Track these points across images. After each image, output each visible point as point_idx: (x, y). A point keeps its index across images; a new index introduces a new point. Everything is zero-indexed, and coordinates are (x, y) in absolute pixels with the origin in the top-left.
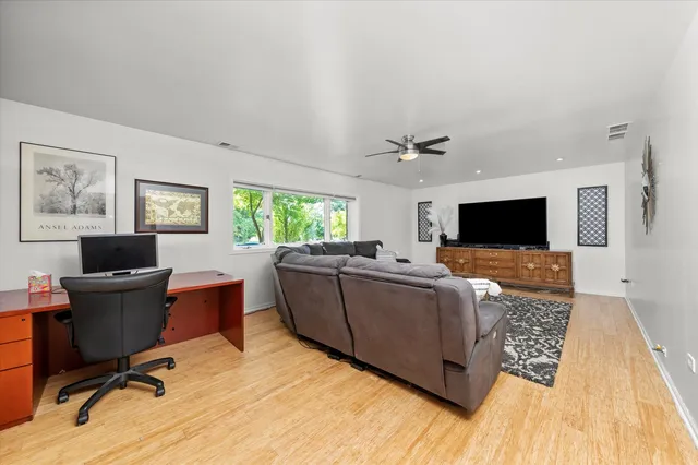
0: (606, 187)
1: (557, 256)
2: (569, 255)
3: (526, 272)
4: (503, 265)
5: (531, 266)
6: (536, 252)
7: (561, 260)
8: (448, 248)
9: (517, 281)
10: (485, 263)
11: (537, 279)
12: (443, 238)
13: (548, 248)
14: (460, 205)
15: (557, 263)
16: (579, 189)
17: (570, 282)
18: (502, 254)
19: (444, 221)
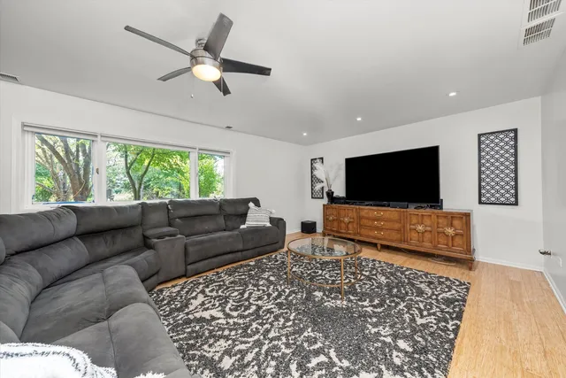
0: (515, 131)
1: (452, 217)
2: (466, 217)
3: (414, 235)
4: (389, 225)
5: (420, 228)
6: (428, 211)
7: (456, 222)
8: (334, 205)
9: (404, 246)
10: (370, 223)
11: (427, 244)
12: (330, 194)
13: (441, 208)
14: (346, 159)
15: (452, 225)
16: (480, 136)
17: (469, 250)
18: (389, 213)
19: (331, 176)
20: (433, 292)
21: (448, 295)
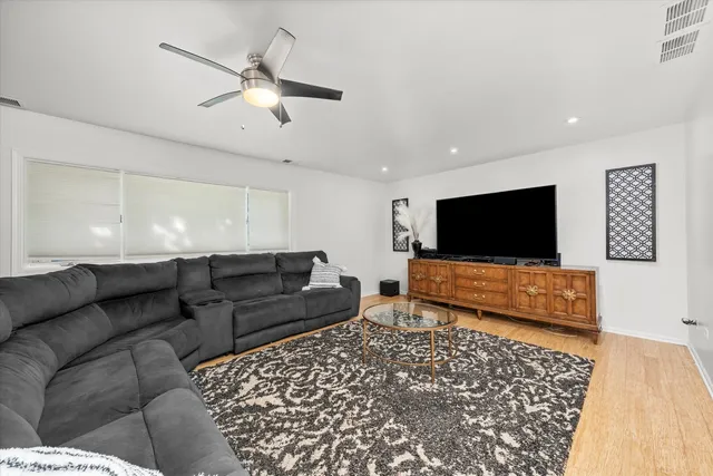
0: (653, 167)
1: (571, 276)
2: (590, 277)
3: (524, 299)
4: (492, 286)
5: (532, 290)
6: (541, 269)
7: (578, 283)
8: (422, 260)
9: (511, 313)
10: (468, 283)
11: (541, 311)
12: (417, 246)
13: (559, 265)
14: (439, 202)
15: (572, 287)
16: (608, 172)
17: (593, 317)
18: (492, 271)
20: (547, 372)
21: (565, 376)
